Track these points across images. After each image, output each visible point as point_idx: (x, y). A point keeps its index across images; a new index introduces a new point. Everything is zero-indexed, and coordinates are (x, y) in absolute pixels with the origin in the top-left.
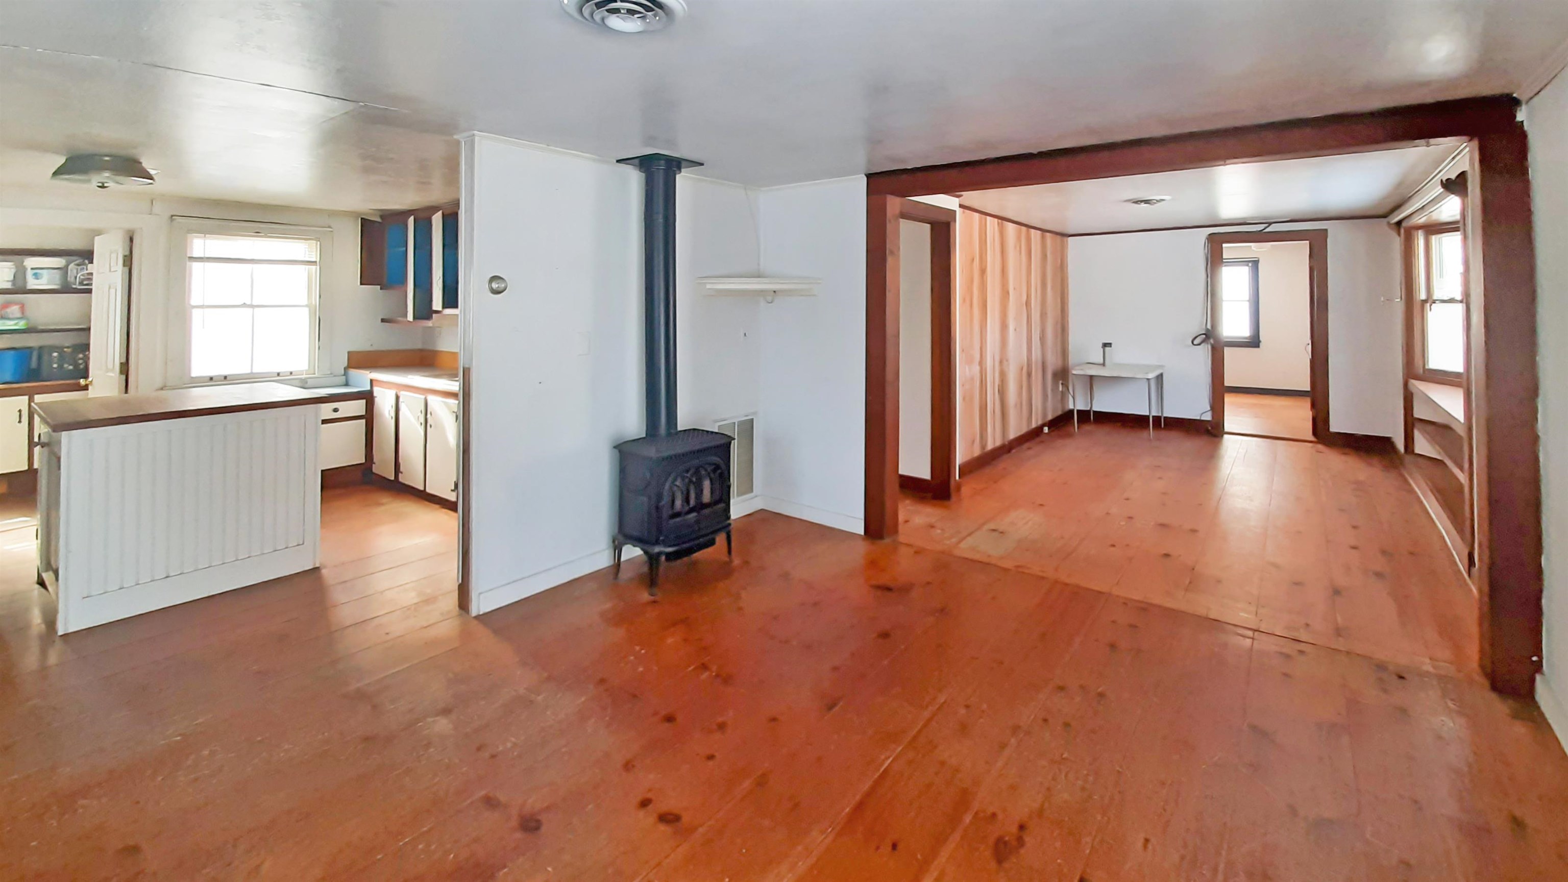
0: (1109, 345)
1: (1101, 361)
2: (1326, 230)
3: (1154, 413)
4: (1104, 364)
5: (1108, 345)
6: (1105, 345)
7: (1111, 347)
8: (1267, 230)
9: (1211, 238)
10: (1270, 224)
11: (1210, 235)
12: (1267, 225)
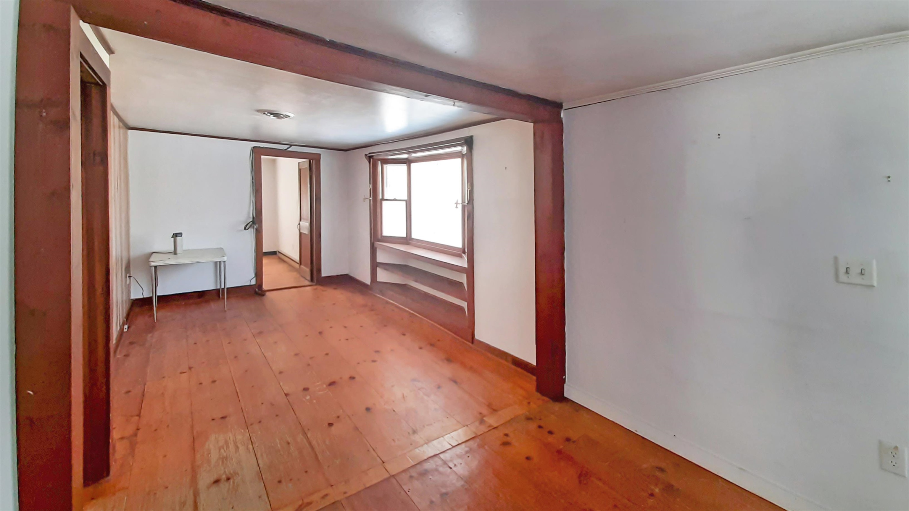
0: (180, 234)
1: (172, 249)
2: (320, 155)
3: (223, 287)
4: (175, 252)
5: (178, 235)
6: (176, 235)
7: (182, 236)
8: (289, 149)
9: (254, 150)
10: (291, 146)
11: (254, 147)
12: (288, 146)
